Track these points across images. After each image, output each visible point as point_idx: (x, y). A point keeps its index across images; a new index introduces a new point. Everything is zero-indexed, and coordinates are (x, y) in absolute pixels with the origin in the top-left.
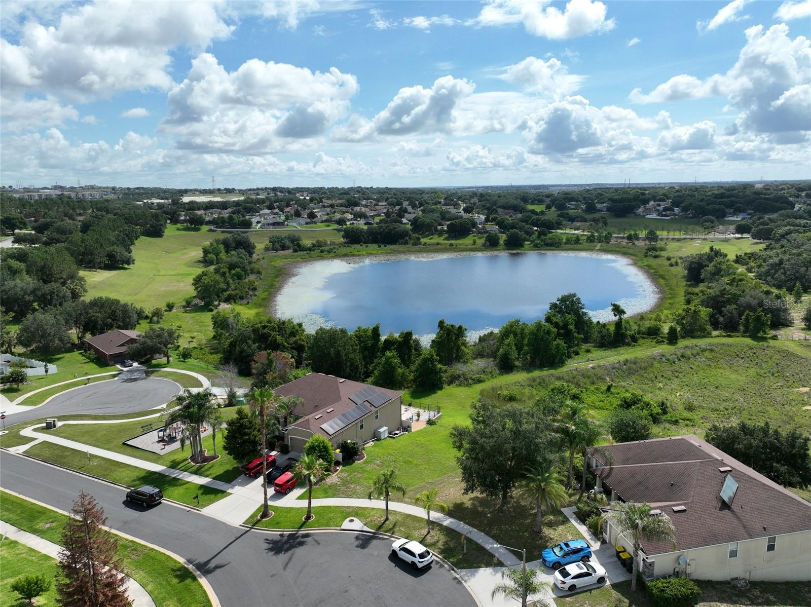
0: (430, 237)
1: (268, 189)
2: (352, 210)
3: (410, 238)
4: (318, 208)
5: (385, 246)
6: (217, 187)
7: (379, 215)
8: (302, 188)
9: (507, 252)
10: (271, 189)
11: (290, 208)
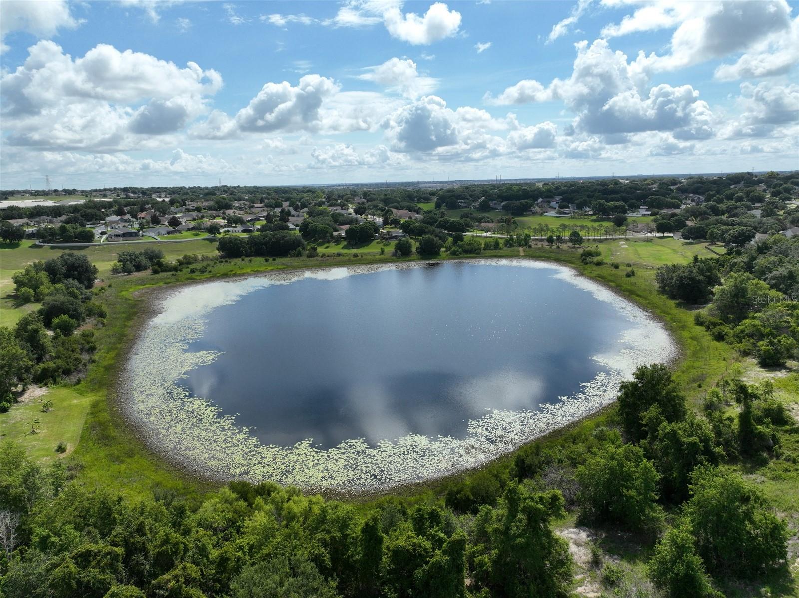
0: (325, 245)
1: (118, 189)
2: (224, 213)
3: (303, 248)
4: (181, 212)
5: (274, 260)
6: (54, 188)
7: (258, 219)
8: (159, 188)
9: (423, 262)
10: (121, 189)
11: (145, 212)
